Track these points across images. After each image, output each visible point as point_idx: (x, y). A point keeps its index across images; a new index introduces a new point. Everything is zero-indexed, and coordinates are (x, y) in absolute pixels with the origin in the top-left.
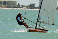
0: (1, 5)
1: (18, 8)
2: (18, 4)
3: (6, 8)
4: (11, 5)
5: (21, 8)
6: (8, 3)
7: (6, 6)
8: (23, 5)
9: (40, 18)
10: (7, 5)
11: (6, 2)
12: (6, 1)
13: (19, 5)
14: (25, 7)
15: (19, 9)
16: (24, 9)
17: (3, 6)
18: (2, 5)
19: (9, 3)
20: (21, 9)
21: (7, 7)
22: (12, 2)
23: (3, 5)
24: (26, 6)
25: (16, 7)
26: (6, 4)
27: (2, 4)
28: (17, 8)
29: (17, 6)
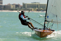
0: (31, 8)
4: (41, 8)
10: (37, 8)
12: (35, 5)
18: (32, 8)
19: (39, 6)
22: (42, 5)
23: (33, 8)
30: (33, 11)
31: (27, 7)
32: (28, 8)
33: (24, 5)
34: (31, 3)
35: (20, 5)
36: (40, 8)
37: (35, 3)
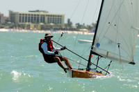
0: (27, 23)
1: (67, 30)
2: (69, 20)
3: (40, 32)
4: (52, 24)
5: (75, 30)
6: (44, 20)
7: (39, 27)
8: (78, 24)
9: (98, 45)
10: (42, 24)
11: (40, 17)
12: (38, 15)
13: (69, 23)
14: (85, 28)
15: (69, 32)
16: (82, 33)
17: (32, 25)
18: (30, 23)
19: (46, 18)
20: (76, 32)
21: (42, 28)
23: (32, 22)
24: (86, 25)
25: (63, 27)
26: (38, 21)
27: (29, 21)
28: (64, 29)
29: (66, 25)
30: (33, 29)
31: (20, 21)
32: (21, 23)
33: (12, 15)
34: (28, 13)
35: (2, 15)
36: (48, 22)
37: (38, 11)
